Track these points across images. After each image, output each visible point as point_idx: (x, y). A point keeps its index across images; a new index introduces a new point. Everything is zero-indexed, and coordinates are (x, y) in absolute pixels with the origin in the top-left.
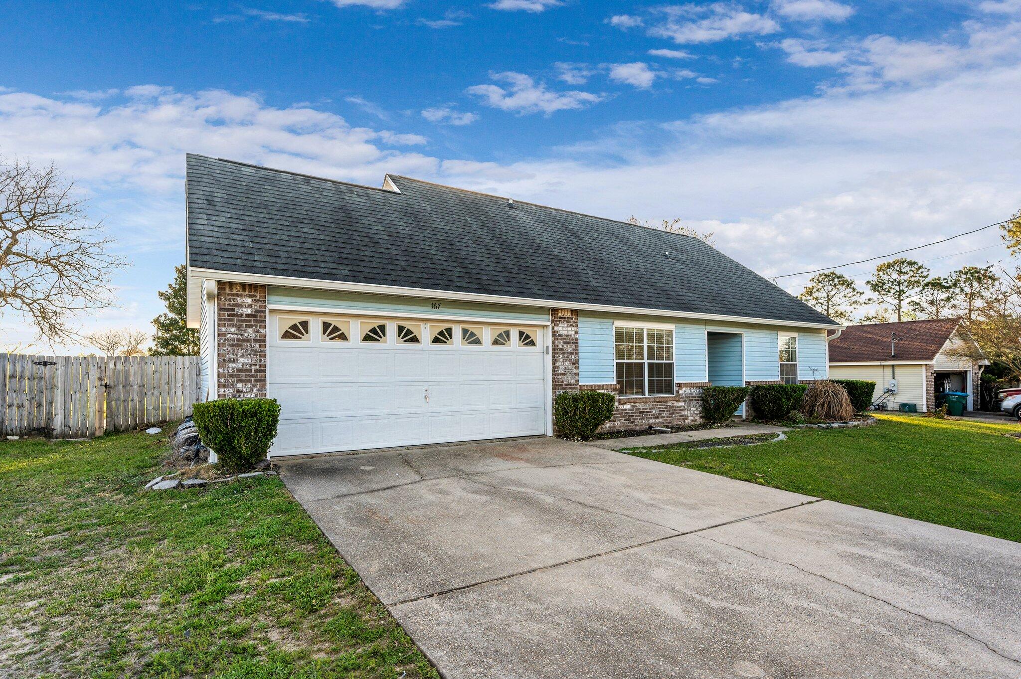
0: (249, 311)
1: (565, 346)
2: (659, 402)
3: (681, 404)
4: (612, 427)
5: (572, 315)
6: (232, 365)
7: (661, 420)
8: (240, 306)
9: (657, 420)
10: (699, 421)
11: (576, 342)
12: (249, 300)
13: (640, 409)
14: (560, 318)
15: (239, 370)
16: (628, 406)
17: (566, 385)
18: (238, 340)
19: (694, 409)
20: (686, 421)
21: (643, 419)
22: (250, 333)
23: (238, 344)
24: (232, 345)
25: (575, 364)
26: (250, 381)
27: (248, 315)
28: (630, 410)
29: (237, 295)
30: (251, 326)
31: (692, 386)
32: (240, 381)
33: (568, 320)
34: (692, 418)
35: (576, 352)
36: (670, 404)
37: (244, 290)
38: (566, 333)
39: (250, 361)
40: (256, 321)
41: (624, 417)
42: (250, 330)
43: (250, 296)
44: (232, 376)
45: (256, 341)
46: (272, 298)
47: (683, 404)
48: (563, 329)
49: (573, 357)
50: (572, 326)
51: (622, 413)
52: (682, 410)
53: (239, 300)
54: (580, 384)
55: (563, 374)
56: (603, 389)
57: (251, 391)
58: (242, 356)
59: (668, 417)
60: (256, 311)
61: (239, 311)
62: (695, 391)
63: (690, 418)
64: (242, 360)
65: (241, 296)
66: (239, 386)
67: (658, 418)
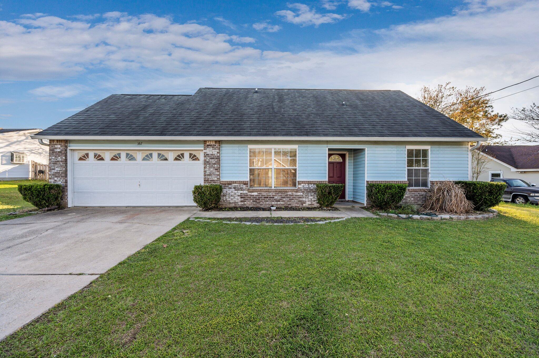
0: (59, 150)
1: (211, 160)
2: (280, 192)
3: (299, 194)
4: (243, 205)
5: (216, 143)
6: (53, 171)
7: (282, 203)
8: (56, 148)
9: (279, 203)
10: (316, 205)
11: (218, 158)
12: (59, 146)
13: (265, 196)
14: (208, 145)
15: (56, 173)
16: (255, 194)
17: (211, 181)
18: (55, 161)
19: (312, 197)
20: (304, 205)
21: (267, 201)
22: (59, 159)
23: (55, 163)
24: (53, 163)
25: (218, 169)
26: (59, 177)
27: (59, 152)
28: (256, 195)
29: (55, 144)
30: (60, 156)
31: (309, 183)
32: (56, 177)
33: (213, 146)
34: (310, 203)
35: (219, 163)
36: (290, 193)
37: (58, 142)
38: (211, 153)
39: (59, 169)
40: (62, 154)
41: (252, 199)
42: (59, 158)
43: (60, 145)
44: (53, 175)
45: (61, 161)
46: (71, 145)
47: (302, 194)
48: (210, 151)
49: (216, 166)
50: (216, 149)
51: (251, 197)
52: (301, 198)
53: (56, 146)
54: (221, 180)
55: (209, 175)
56: (236, 183)
57: (60, 181)
58: (57, 167)
59: (288, 201)
60: (62, 150)
61: (56, 150)
62: (312, 186)
63: (307, 203)
64: (57, 169)
65: (57, 145)
66: (56, 179)
67: (279, 201)
